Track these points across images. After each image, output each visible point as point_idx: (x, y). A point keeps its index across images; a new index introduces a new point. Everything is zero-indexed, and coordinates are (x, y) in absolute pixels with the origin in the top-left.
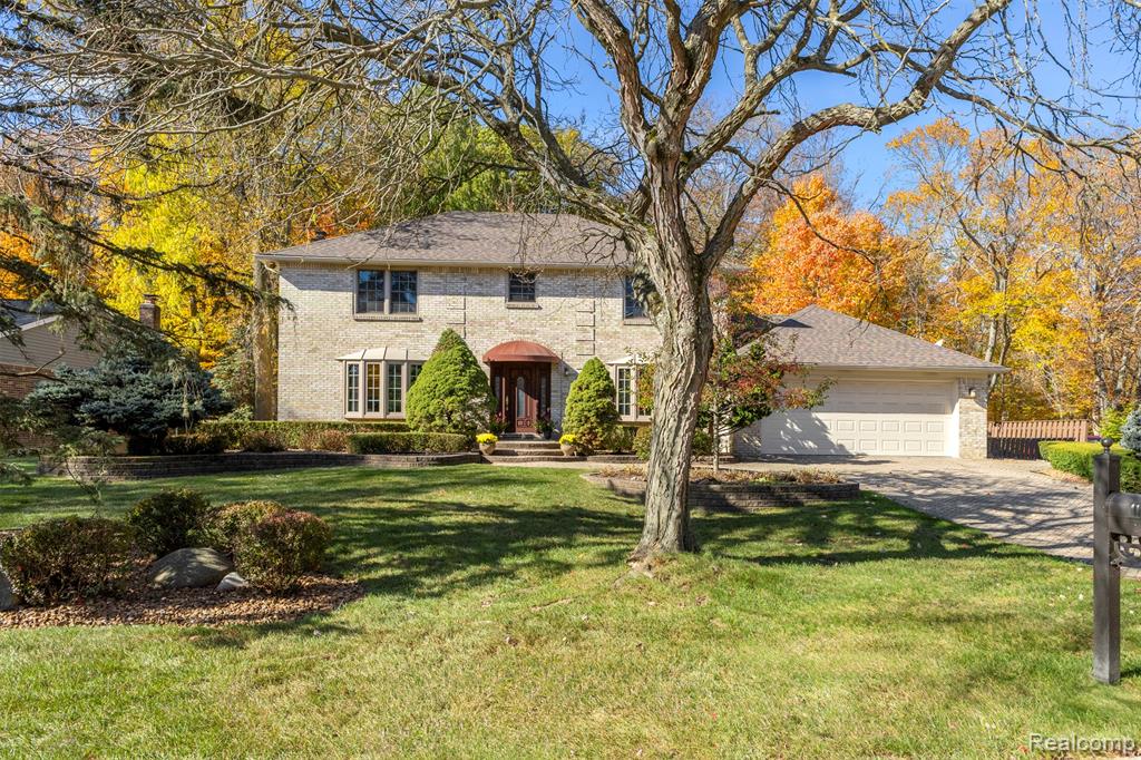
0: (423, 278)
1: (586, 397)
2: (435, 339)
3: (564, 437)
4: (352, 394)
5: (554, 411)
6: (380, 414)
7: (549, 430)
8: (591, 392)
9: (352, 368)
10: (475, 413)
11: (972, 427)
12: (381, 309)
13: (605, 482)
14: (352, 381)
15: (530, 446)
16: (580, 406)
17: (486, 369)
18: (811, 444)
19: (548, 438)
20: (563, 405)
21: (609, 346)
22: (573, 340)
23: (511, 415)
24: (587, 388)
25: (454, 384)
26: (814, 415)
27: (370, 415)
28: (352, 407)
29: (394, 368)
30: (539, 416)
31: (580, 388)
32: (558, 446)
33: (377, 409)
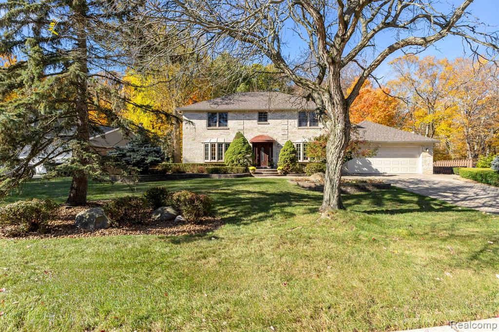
0: (230, 115)
1: (286, 154)
2: (234, 135)
3: (279, 168)
4: (206, 154)
5: (274, 159)
6: (216, 161)
7: (273, 165)
8: (288, 152)
9: (206, 146)
10: (248, 160)
11: (427, 163)
12: (216, 126)
13: (296, 183)
14: (206, 150)
15: (267, 171)
16: (284, 157)
17: (251, 145)
18: (366, 169)
19: (272, 168)
20: (277, 156)
21: (293, 136)
22: (280, 134)
23: (259, 160)
24: (287, 151)
25: (241, 150)
26: (366, 159)
27: (212, 161)
28: (206, 158)
29: (220, 145)
30: (269, 161)
31: (284, 151)
32: (277, 171)
33: (215, 159)
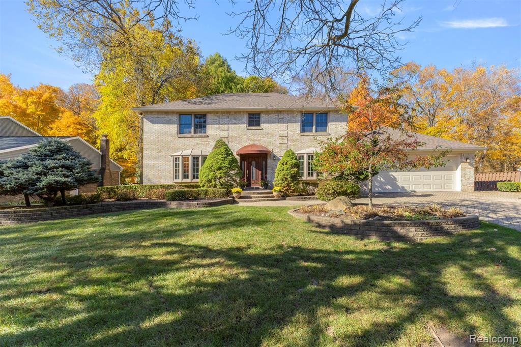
0: (209, 117)
1: (285, 168)
2: (213, 144)
3: (275, 188)
4: (176, 171)
5: (269, 176)
6: (189, 180)
7: (266, 185)
8: (289, 166)
9: (176, 159)
10: (232, 178)
11: (467, 177)
12: (190, 132)
14: (176, 166)
15: (258, 193)
16: (283, 173)
17: (238, 158)
18: (389, 187)
19: (266, 188)
20: (273, 172)
21: (294, 145)
22: (277, 143)
23: (249, 179)
24: (286, 164)
25: (221, 164)
26: (390, 173)
27: (185, 180)
28: (176, 177)
29: (195, 158)
30: (262, 179)
31: (283, 164)
32: (272, 193)
33: (188, 178)
